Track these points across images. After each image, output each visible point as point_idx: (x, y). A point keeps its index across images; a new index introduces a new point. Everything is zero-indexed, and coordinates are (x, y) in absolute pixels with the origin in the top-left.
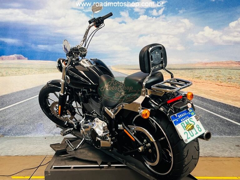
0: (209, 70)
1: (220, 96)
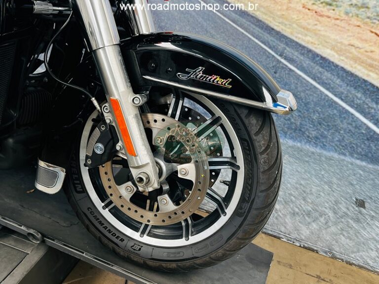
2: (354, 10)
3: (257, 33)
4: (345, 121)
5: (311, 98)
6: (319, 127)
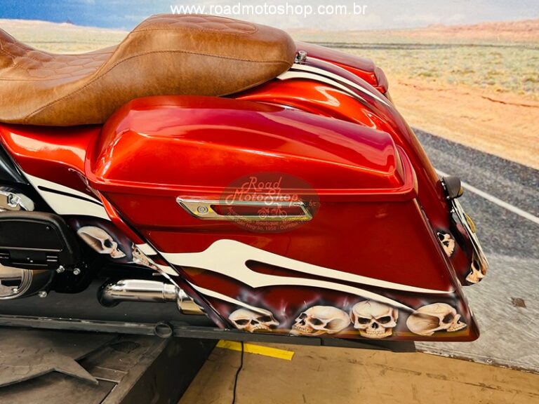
0: (466, 50)
1: (493, 136)
2: (457, 77)
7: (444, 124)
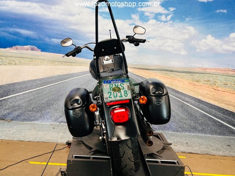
2: (206, 82)
3: (173, 94)
4: (211, 121)
5: (197, 114)
6: (202, 126)
7: (201, 96)
